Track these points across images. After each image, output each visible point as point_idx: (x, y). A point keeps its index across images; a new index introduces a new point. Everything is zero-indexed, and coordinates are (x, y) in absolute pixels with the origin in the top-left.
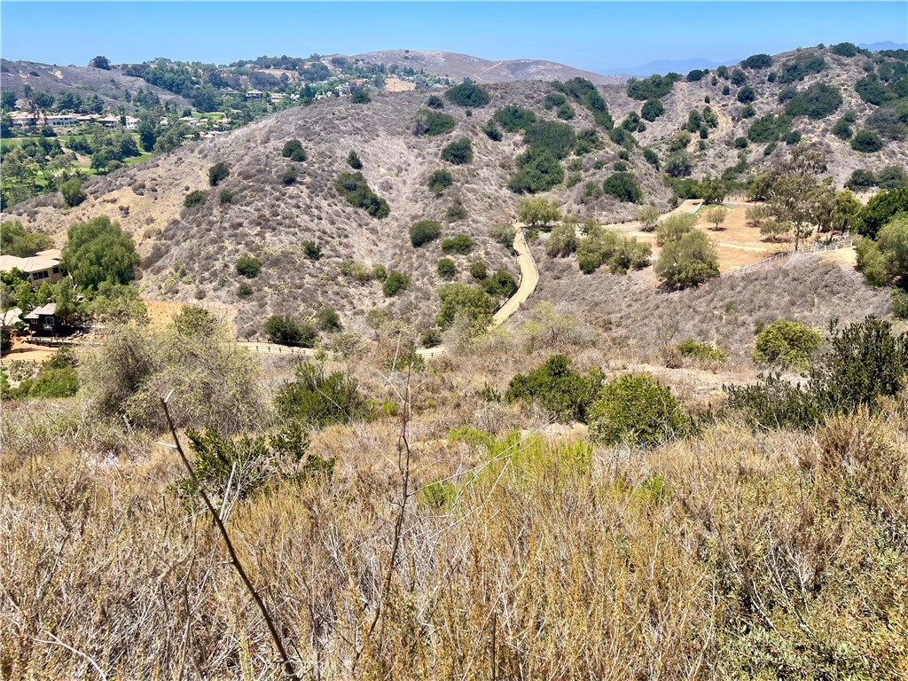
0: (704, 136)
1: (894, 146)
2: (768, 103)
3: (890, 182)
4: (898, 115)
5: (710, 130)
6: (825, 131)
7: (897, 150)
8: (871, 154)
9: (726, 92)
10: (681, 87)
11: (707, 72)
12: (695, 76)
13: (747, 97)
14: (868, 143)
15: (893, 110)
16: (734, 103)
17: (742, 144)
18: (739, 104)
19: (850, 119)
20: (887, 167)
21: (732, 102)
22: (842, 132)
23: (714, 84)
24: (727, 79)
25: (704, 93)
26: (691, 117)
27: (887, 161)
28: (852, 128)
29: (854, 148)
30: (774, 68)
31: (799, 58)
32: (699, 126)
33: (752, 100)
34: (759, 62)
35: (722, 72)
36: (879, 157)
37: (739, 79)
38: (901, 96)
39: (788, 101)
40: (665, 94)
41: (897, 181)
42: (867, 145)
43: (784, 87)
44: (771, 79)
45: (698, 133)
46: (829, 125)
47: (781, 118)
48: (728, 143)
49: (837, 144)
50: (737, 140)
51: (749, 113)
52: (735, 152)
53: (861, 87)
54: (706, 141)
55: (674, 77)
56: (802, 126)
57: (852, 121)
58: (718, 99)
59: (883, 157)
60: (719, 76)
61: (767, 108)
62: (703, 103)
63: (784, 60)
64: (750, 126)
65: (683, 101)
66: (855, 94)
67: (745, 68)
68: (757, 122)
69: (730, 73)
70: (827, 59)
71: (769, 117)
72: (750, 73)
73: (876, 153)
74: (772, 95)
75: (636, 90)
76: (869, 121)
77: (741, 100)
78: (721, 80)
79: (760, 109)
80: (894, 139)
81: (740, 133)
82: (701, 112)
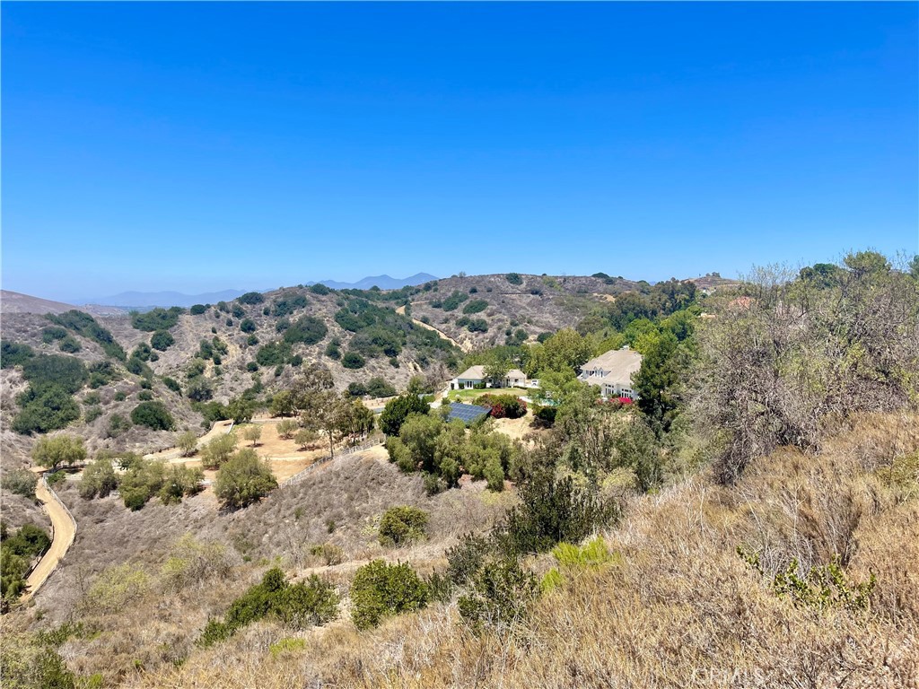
0: (218, 362)
1: (372, 362)
2: (268, 332)
3: (378, 390)
4: (371, 339)
5: (222, 357)
6: (320, 353)
7: (376, 365)
8: (358, 370)
9: (230, 323)
10: (187, 320)
11: (208, 306)
12: (198, 310)
13: (248, 327)
14: (354, 362)
15: (366, 335)
16: (238, 333)
17: (253, 368)
18: (243, 334)
19: (336, 343)
20: (372, 379)
21: (236, 332)
22: (333, 354)
23: (218, 317)
24: (228, 312)
25: (210, 325)
26: (202, 347)
27: (371, 374)
28: (340, 350)
29: (345, 366)
30: (267, 304)
31: (285, 296)
32: (211, 354)
33: (253, 330)
34: (253, 298)
35: (222, 307)
36: (364, 371)
37: (239, 314)
38: (369, 325)
39: (285, 331)
40: (172, 326)
41: (382, 389)
42: (353, 363)
43: (279, 319)
44: (266, 313)
45: (212, 360)
46: (322, 349)
47: (282, 345)
48: (241, 368)
49: (331, 364)
50: (249, 365)
51: (254, 342)
52: (249, 375)
53: (339, 318)
54: (220, 366)
55: (178, 311)
56: (301, 351)
57: (339, 345)
58: (223, 329)
59: (367, 372)
60: (221, 310)
61: (268, 337)
62: (211, 333)
63: (273, 297)
64: (256, 352)
65: (192, 333)
66: (336, 324)
67: (242, 303)
68: (262, 349)
69: (230, 308)
70: (308, 297)
71: (271, 345)
72: (246, 307)
73: (362, 369)
74: (270, 326)
75: (140, 322)
76: (351, 344)
77: (244, 330)
78: (223, 314)
79: (262, 337)
80: (372, 357)
81: (250, 359)
82: (211, 342)
